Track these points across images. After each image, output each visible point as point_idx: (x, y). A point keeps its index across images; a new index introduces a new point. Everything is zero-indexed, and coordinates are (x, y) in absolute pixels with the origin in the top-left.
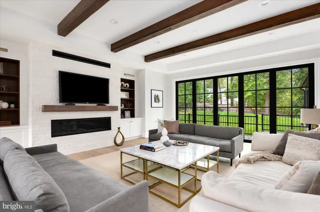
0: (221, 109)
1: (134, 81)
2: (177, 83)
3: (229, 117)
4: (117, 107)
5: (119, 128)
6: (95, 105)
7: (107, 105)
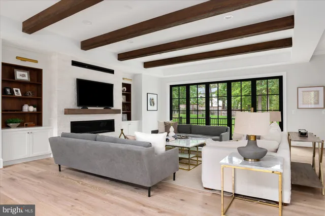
0: (212, 112)
1: (130, 85)
2: (171, 87)
3: (219, 120)
4: (120, 110)
5: (122, 130)
6: (102, 108)
7: (112, 108)
